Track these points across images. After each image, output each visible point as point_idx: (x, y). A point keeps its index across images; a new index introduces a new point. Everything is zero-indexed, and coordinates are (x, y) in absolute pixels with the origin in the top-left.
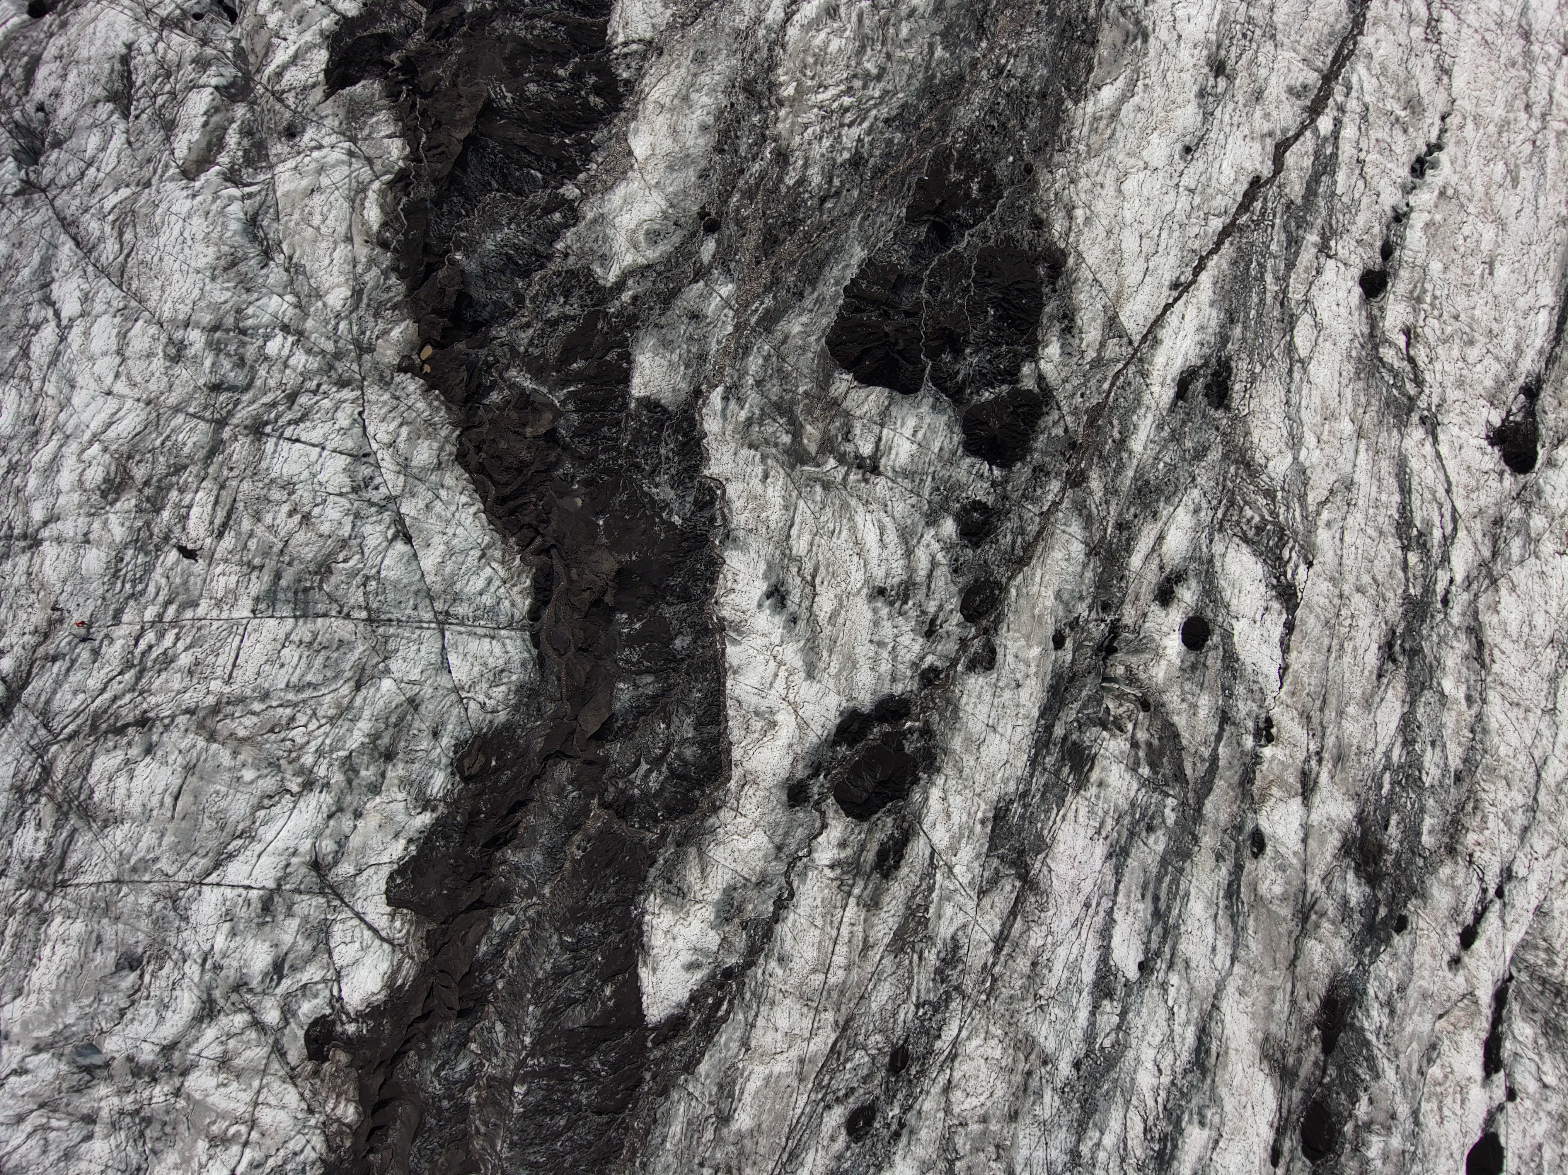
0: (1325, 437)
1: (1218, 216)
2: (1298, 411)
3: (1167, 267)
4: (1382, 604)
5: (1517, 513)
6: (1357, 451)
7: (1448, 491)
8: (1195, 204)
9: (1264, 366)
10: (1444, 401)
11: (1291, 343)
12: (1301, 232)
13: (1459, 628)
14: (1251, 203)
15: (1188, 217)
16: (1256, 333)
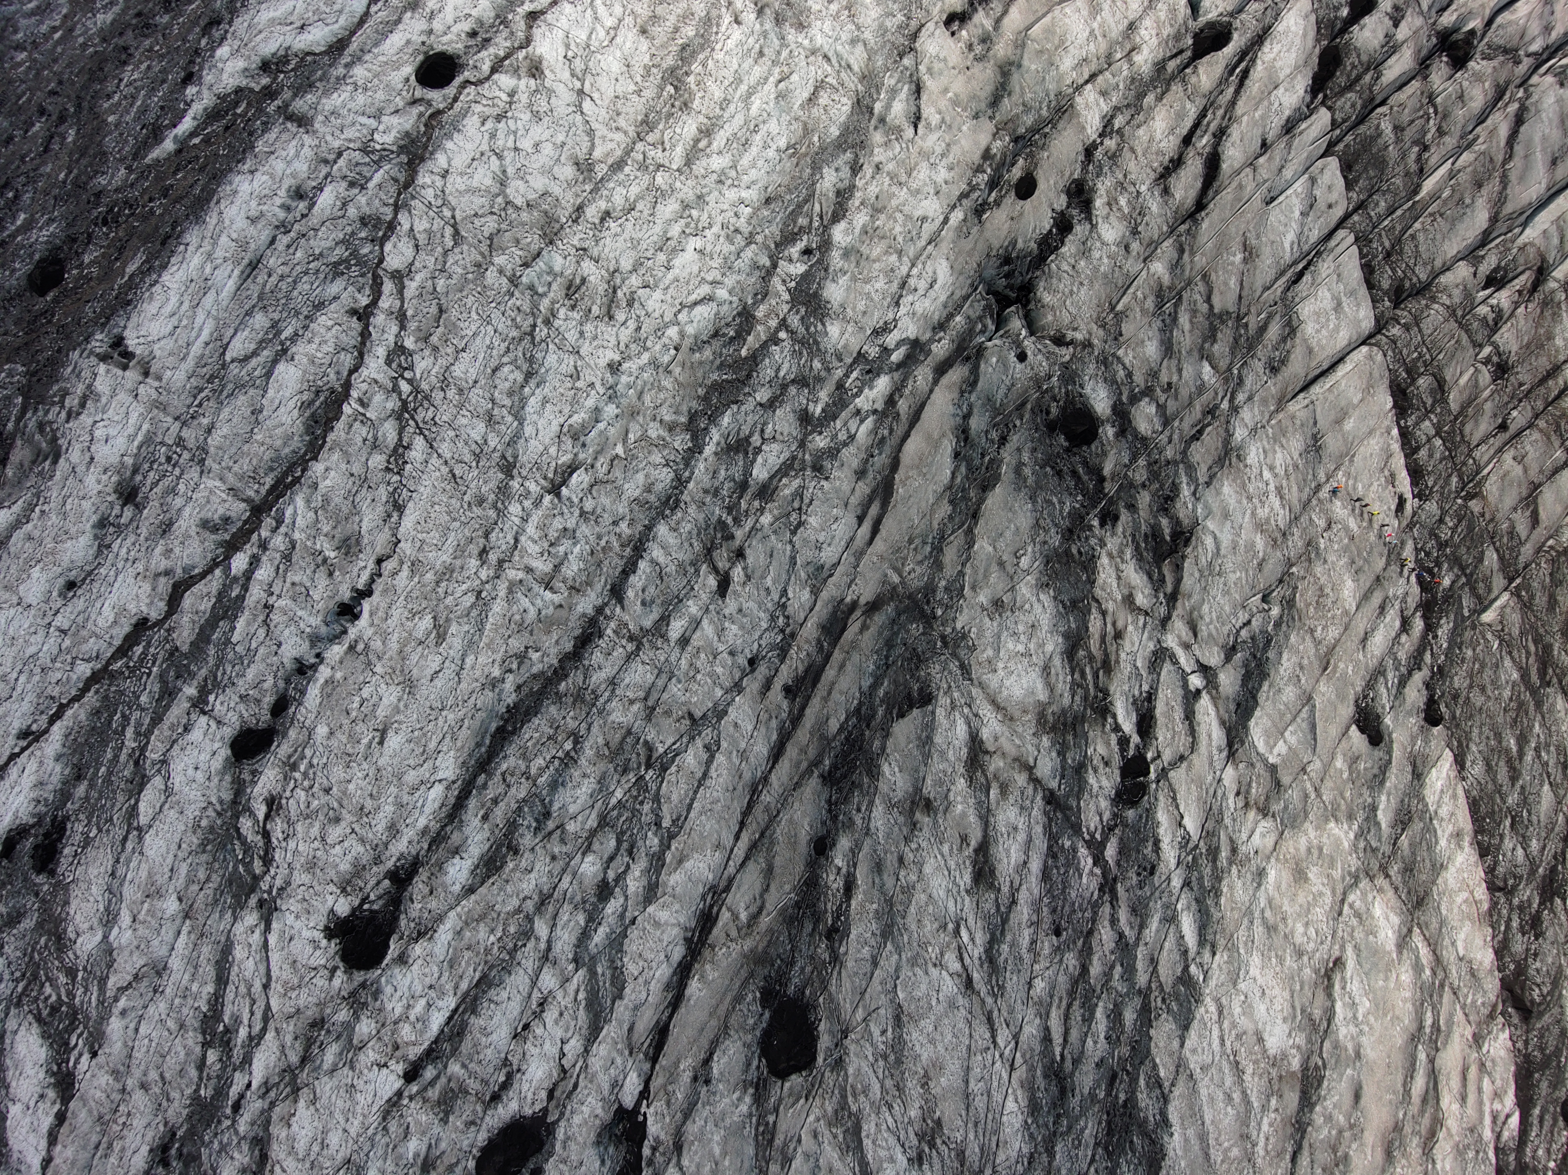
0: (141, 917)
1: (88, 661)
2: (121, 885)
3: (18, 714)
4: (165, 1103)
5: (343, 1015)
6: (179, 933)
7: (266, 987)
8: (64, 646)
9: (100, 830)
10: (288, 883)
11: (134, 808)
12: (179, 683)
13: (244, 1138)
14: (130, 647)
15: (54, 661)
16: (100, 793)
